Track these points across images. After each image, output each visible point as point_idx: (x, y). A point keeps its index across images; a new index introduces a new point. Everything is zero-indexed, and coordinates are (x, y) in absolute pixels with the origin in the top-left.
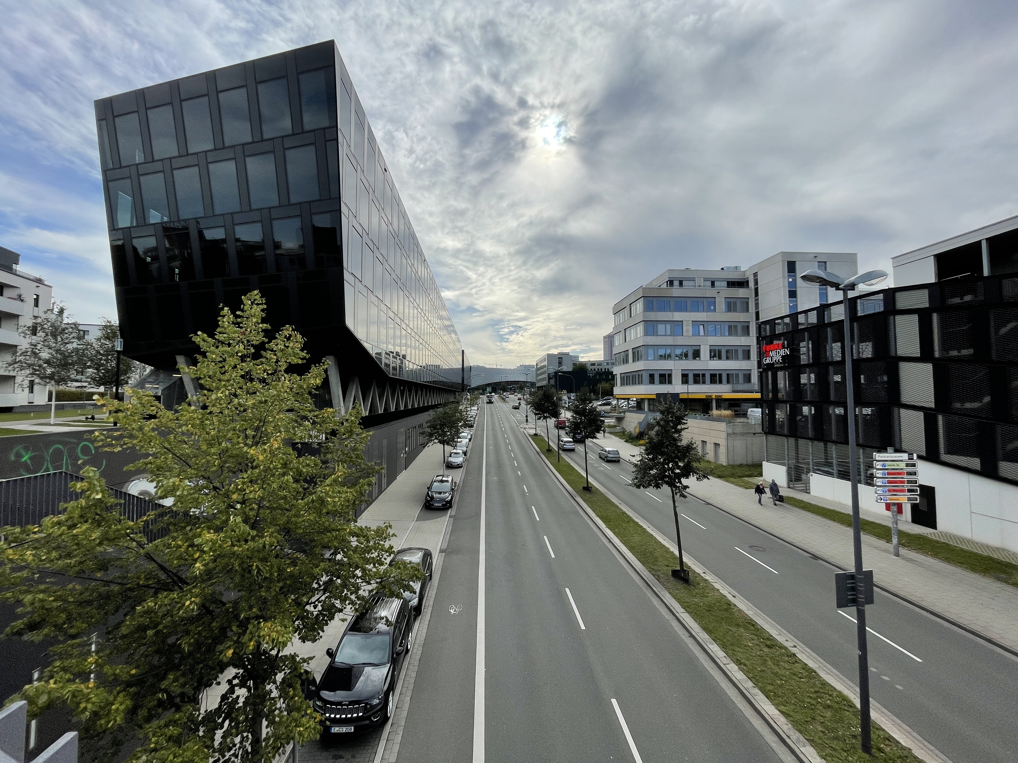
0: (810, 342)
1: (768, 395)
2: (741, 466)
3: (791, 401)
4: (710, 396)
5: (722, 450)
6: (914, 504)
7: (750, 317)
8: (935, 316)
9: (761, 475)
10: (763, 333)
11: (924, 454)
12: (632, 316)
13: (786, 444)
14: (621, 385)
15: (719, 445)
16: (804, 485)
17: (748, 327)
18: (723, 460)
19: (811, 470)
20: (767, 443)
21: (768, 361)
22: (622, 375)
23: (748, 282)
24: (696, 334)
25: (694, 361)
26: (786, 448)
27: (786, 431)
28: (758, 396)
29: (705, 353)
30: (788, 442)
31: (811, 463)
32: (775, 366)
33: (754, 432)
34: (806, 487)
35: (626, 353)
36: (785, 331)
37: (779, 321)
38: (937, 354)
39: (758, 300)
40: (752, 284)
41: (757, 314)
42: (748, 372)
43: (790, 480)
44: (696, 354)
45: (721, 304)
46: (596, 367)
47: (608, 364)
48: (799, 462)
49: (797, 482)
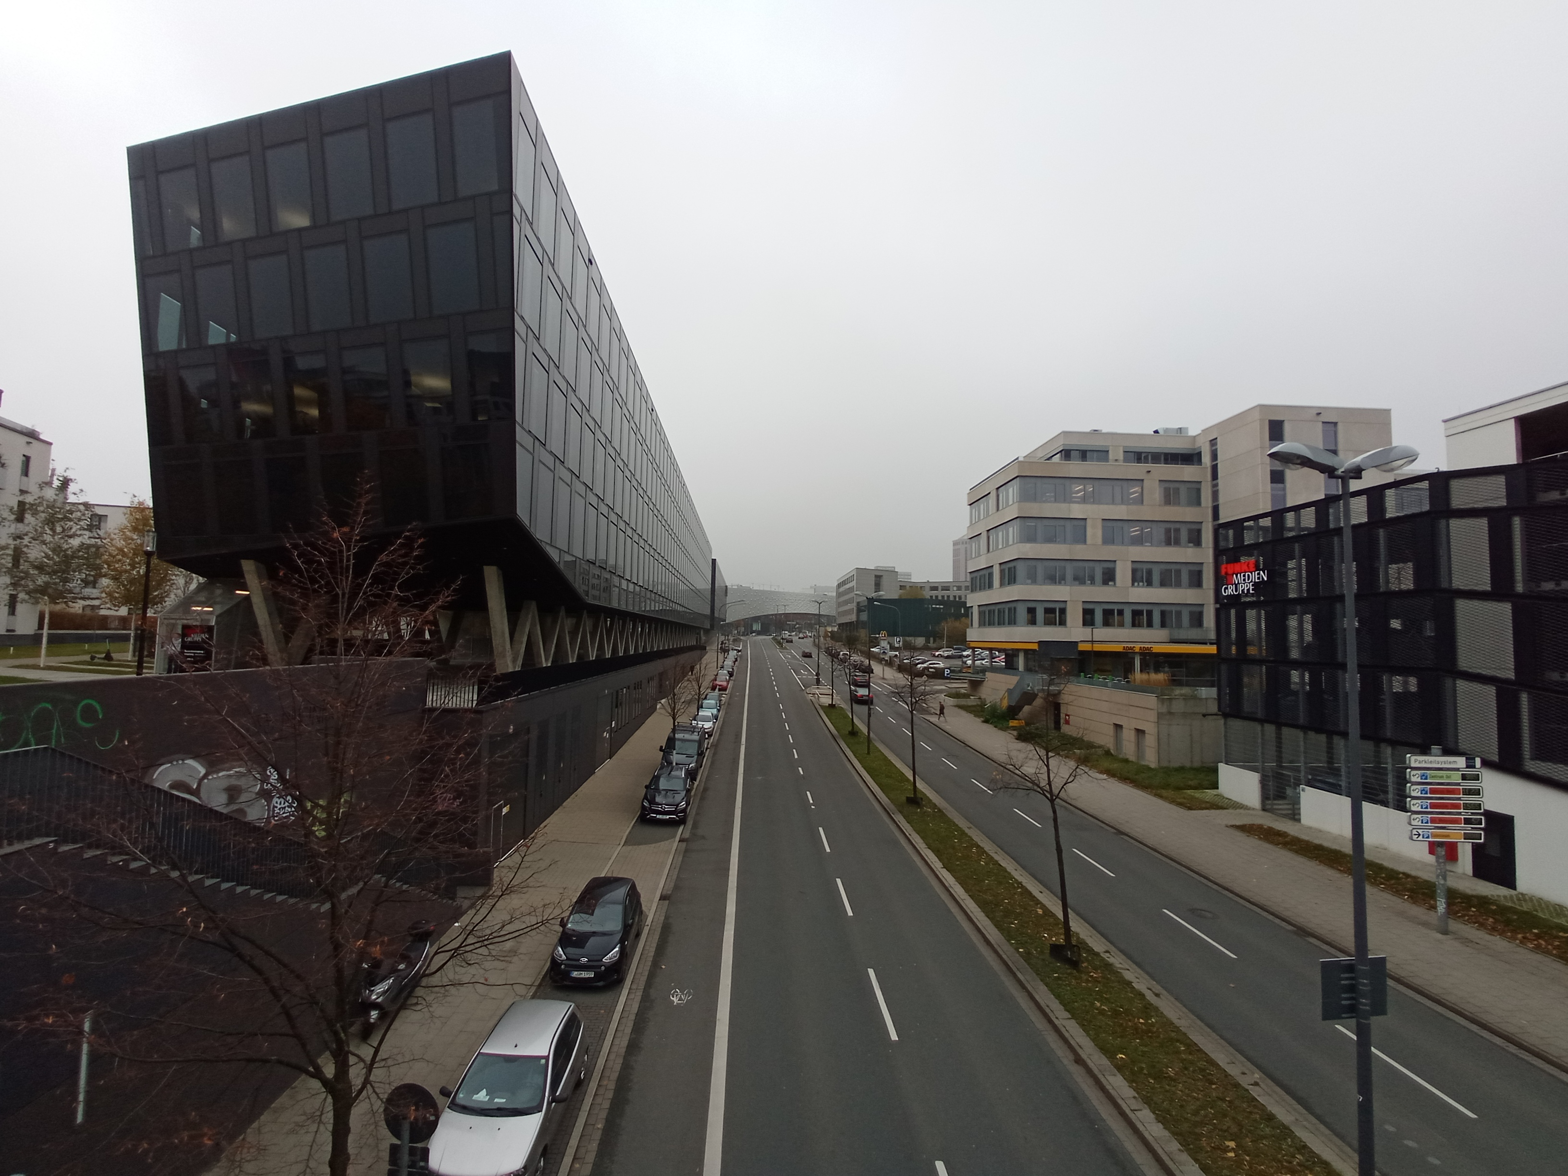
0: (1303, 561)
1: (1230, 650)
2: (1181, 769)
3: (1269, 661)
4: (1131, 648)
5: (1150, 740)
6: (1477, 843)
7: (1202, 514)
8: (1517, 521)
9: (1216, 787)
10: (1222, 544)
11: (1496, 758)
12: (1001, 508)
13: (1260, 734)
14: (980, 625)
15: (1143, 732)
16: (1291, 806)
17: (1199, 531)
18: (1151, 759)
19: (1303, 782)
20: (1226, 732)
21: (1230, 591)
22: (982, 609)
23: (1200, 454)
24: (1108, 539)
25: (1105, 588)
26: (1260, 741)
27: (1260, 714)
28: (1212, 649)
29: (1123, 573)
30: (1262, 731)
31: (1302, 768)
32: (1243, 600)
33: (1204, 711)
34: (1293, 809)
35: (989, 570)
36: (1261, 540)
37: (1251, 523)
38: (1520, 588)
39: (1216, 485)
40: (1206, 459)
41: (1216, 510)
42: (1198, 609)
43: (1265, 798)
44: (1109, 577)
45: (1153, 492)
46: (939, 593)
47: (959, 588)
48: (1282, 767)
49: (1278, 800)
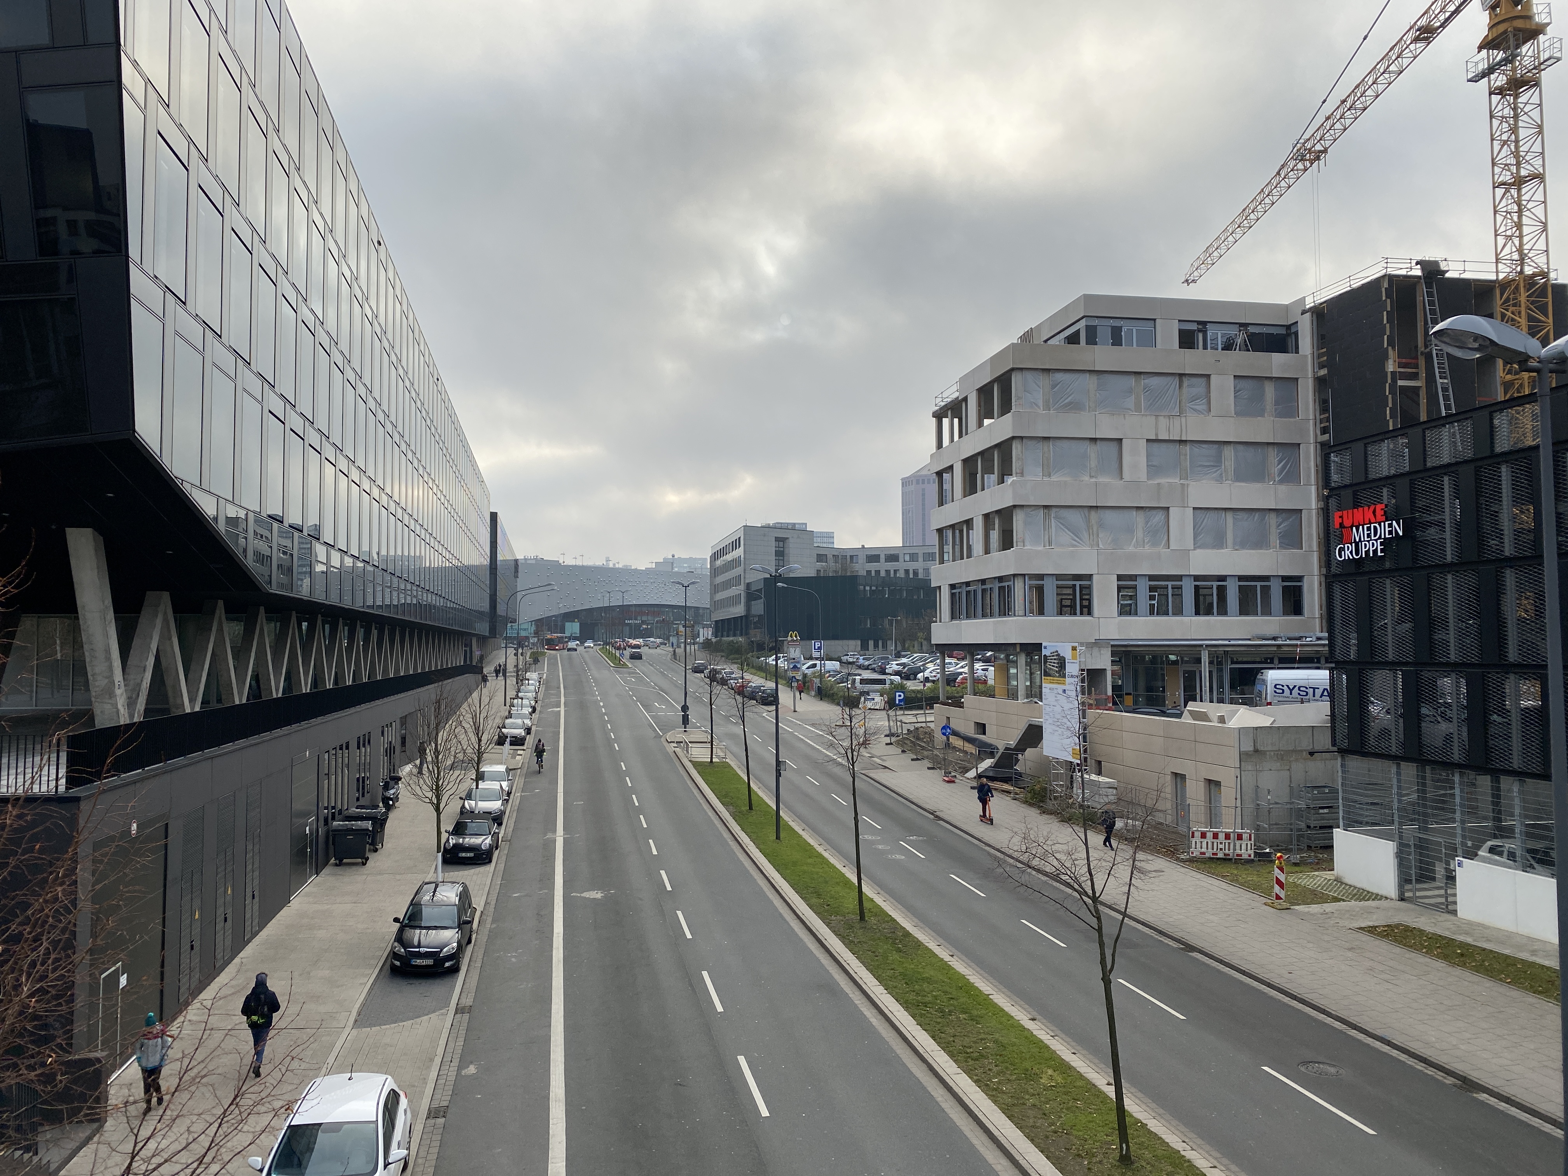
1: (1348, 647)
3: (1406, 664)
4: (1195, 647)
5: (1228, 797)
7: (1302, 430)
9: (1329, 865)
10: (1335, 477)
13: (1394, 781)
14: (953, 617)
15: (1218, 784)
16: (1442, 892)
19: (1459, 852)
20: (1344, 778)
21: (1348, 553)
22: (955, 589)
23: (1295, 334)
24: (1158, 472)
26: (1395, 790)
27: (1395, 748)
29: (1181, 527)
30: (1399, 774)
31: (1459, 831)
32: (1367, 566)
33: (1309, 749)
34: (1446, 896)
35: (967, 526)
36: (1393, 471)
40: (1307, 340)
42: (1295, 584)
43: (1404, 880)
44: (1158, 533)
45: (1224, 395)
46: (883, 566)
47: (917, 557)
48: (1426, 829)
49: (1425, 882)
